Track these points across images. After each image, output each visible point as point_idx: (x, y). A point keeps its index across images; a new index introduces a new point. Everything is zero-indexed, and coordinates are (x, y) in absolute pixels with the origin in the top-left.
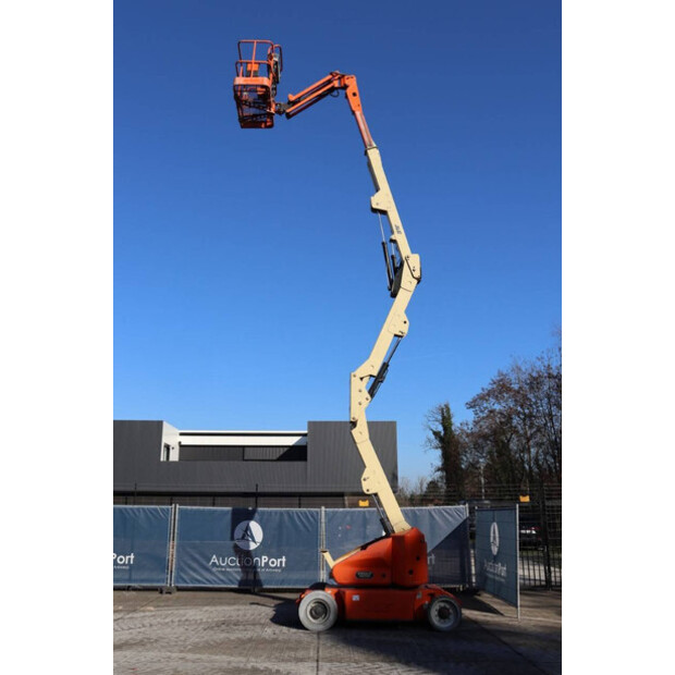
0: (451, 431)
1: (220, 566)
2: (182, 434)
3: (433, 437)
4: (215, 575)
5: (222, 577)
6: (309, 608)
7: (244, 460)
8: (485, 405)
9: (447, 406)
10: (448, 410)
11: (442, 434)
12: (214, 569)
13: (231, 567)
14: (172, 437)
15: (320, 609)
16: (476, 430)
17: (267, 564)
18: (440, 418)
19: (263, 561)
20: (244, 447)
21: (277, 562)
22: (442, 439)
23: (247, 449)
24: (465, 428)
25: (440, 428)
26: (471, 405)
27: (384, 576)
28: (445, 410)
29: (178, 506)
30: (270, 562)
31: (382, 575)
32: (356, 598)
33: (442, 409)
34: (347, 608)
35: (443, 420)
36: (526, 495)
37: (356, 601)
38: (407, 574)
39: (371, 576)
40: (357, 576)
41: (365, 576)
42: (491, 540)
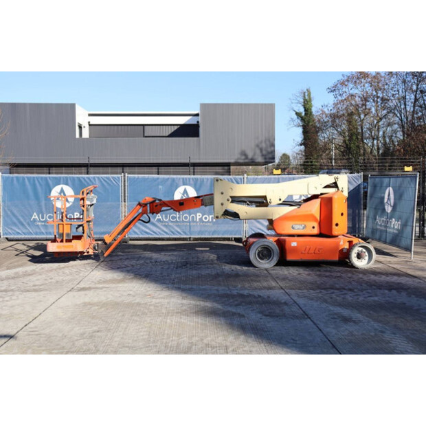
0: (311, 113)
1: (163, 222)
2: (90, 115)
3: (295, 117)
4: (160, 228)
5: (165, 229)
6: (257, 252)
7: (144, 136)
8: (344, 90)
9: (308, 91)
11: (303, 114)
12: (159, 224)
13: (172, 222)
14: (82, 117)
15: (265, 252)
16: (334, 111)
17: (201, 219)
18: (302, 100)
19: (198, 217)
20: (144, 125)
21: (209, 218)
22: (302, 119)
23: (146, 127)
24: (326, 110)
25: (302, 110)
26: (333, 90)
27: (313, 227)
28: (306, 94)
29: (126, 175)
30: (203, 218)
31: (312, 227)
32: (294, 244)
33: (304, 93)
34: (287, 252)
35: (304, 102)
36: (409, 166)
37: (294, 247)
38: (334, 226)
39: (304, 228)
40: (293, 228)
41: (298, 228)
42: (386, 200)
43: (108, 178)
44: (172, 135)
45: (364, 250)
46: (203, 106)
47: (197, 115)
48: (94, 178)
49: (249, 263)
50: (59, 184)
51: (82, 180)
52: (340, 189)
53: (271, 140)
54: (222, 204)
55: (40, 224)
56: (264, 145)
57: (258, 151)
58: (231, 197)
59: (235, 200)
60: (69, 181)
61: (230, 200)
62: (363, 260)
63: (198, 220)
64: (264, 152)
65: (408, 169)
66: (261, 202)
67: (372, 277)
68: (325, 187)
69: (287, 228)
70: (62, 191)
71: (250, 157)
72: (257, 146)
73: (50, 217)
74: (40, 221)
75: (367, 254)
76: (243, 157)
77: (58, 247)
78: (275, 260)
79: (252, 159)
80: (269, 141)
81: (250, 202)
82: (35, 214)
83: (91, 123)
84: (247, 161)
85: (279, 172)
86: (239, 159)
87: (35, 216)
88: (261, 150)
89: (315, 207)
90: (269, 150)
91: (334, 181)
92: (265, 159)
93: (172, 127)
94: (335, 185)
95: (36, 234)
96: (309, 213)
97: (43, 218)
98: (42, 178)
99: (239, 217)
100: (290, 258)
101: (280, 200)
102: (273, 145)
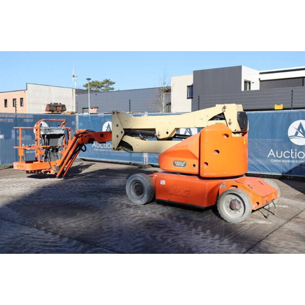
2: (261, 73)
14: (252, 76)
20: (303, 78)
31: (193, 165)
32: (163, 182)
37: (163, 185)
39: (185, 165)
40: (174, 165)
41: (179, 165)
52: (228, 122)
54: (117, 136)
58: (124, 129)
59: (128, 132)
61: (124, 132)
62: (237, 212)
66: (149, 134)
68: (212, 119)
69: (169, 164)
81: (143, 134)
83: (261, 80)
85: (280, 107)
91: (222, 112)
96: (185, 148)
99: (132, 150)
100: (158, 197)
101: (167, 133)
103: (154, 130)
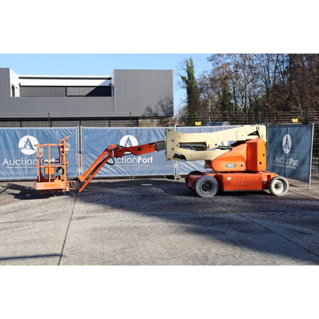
0: (193, 77)
2: (21, 78)
3: (181, 80)
4: (109, 170)
5: (113, 170)
6: (201, 186)
7: (66, 96)
9: (191, 60)
10: (192, 63)
11: (187, 78)
13: (119, 164)
14: (15, 81)
15: (208, 185)
17: (141, 162)
18: (186, 67)
19: (139, 160)
20: (66, 87)
21: (147, 160)
22: (187, 82)
23: (68, 88)
25: (186, 75)
26: (211, 59)
28: (189, 62)
29: (81, 127)
30: (143, 161)
31: (241, 166)
32: (229, 179)
33: (188, 62)
34: (224, 185)
35: (188, 69)
36: (295, 118)
37: (229, 181)
38: (258, 164)
39: (235, 166)
40: (227, 166)
41: (231, 166)
42: (284, 144)
43: (66, 130)
44: (89, 95)
45: (280, 182)
46: (117, 72)
47: (110, 79)
48: (55, 130)
49: (195, 194)
50: (26, 135)
51: (45, 131)
52: (261, 136)
53: (171, 99)
54: (173, 149)
55: (10, 168)
56: (164, 103)
57: (160, 108)
58: (180, 143)
59: (183, 145)
60: (34, 133)
61: (179, 146)
62: (280, 190)
63: (139, 162)
64: (165, 109)
65: (295, 121)
66: (202, 147)
67: (291, 202)
68: (249, 135)
69: (222, 167)
70: (28, 140)
71: (154, 112)
72: (160, 103)
73: (18, 162)
74: (10, 165)
75: (282, 185)
76: (149, 112)
77: (45, 186)
78: (215, 191)
79: (155, 114)
80: (169, 99)
81: (193, 147)
82: (6, 159)
83: (21, 85)
84: (151, 115)
85: (199, 123)
86: (146, 114)
87: (6, 161)
88: (162, 106)
89: (242, 150)
90: (169, 106)
91: (256, 130)
92: (166, 114)
93: (90, 88)
94: (257, 133)
95: (7, 176)
96: (239, 154)
97: (12, 163)
98: (11, 130)
99: (185, 159)
100: (226, 189)
101: (216, 145)
102: (172, 103)
103: (205, 143)
